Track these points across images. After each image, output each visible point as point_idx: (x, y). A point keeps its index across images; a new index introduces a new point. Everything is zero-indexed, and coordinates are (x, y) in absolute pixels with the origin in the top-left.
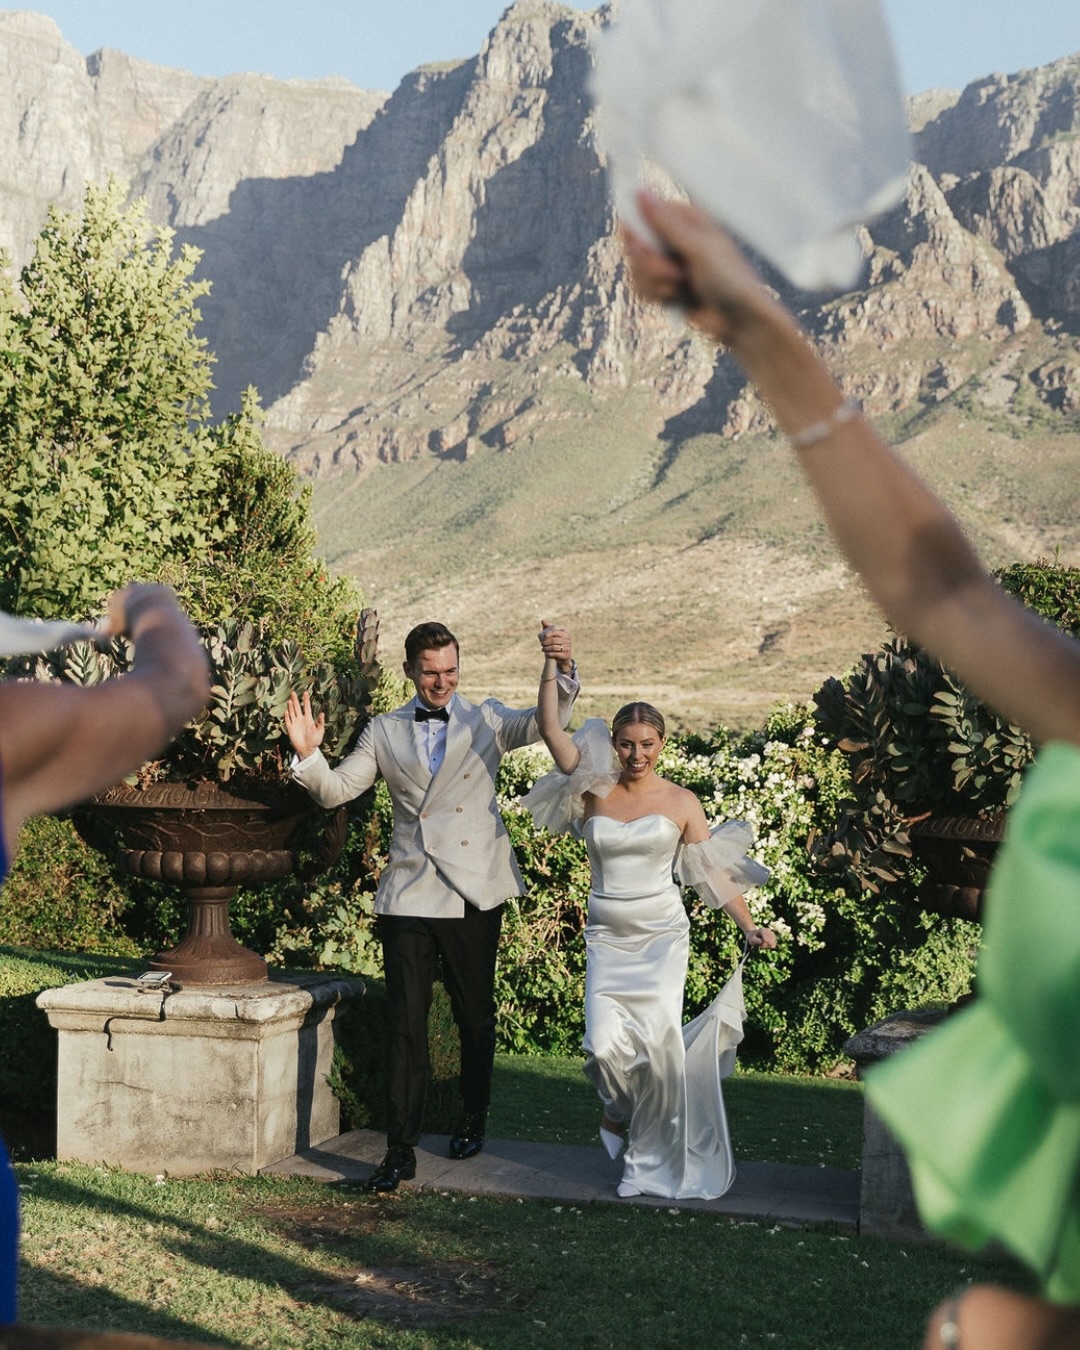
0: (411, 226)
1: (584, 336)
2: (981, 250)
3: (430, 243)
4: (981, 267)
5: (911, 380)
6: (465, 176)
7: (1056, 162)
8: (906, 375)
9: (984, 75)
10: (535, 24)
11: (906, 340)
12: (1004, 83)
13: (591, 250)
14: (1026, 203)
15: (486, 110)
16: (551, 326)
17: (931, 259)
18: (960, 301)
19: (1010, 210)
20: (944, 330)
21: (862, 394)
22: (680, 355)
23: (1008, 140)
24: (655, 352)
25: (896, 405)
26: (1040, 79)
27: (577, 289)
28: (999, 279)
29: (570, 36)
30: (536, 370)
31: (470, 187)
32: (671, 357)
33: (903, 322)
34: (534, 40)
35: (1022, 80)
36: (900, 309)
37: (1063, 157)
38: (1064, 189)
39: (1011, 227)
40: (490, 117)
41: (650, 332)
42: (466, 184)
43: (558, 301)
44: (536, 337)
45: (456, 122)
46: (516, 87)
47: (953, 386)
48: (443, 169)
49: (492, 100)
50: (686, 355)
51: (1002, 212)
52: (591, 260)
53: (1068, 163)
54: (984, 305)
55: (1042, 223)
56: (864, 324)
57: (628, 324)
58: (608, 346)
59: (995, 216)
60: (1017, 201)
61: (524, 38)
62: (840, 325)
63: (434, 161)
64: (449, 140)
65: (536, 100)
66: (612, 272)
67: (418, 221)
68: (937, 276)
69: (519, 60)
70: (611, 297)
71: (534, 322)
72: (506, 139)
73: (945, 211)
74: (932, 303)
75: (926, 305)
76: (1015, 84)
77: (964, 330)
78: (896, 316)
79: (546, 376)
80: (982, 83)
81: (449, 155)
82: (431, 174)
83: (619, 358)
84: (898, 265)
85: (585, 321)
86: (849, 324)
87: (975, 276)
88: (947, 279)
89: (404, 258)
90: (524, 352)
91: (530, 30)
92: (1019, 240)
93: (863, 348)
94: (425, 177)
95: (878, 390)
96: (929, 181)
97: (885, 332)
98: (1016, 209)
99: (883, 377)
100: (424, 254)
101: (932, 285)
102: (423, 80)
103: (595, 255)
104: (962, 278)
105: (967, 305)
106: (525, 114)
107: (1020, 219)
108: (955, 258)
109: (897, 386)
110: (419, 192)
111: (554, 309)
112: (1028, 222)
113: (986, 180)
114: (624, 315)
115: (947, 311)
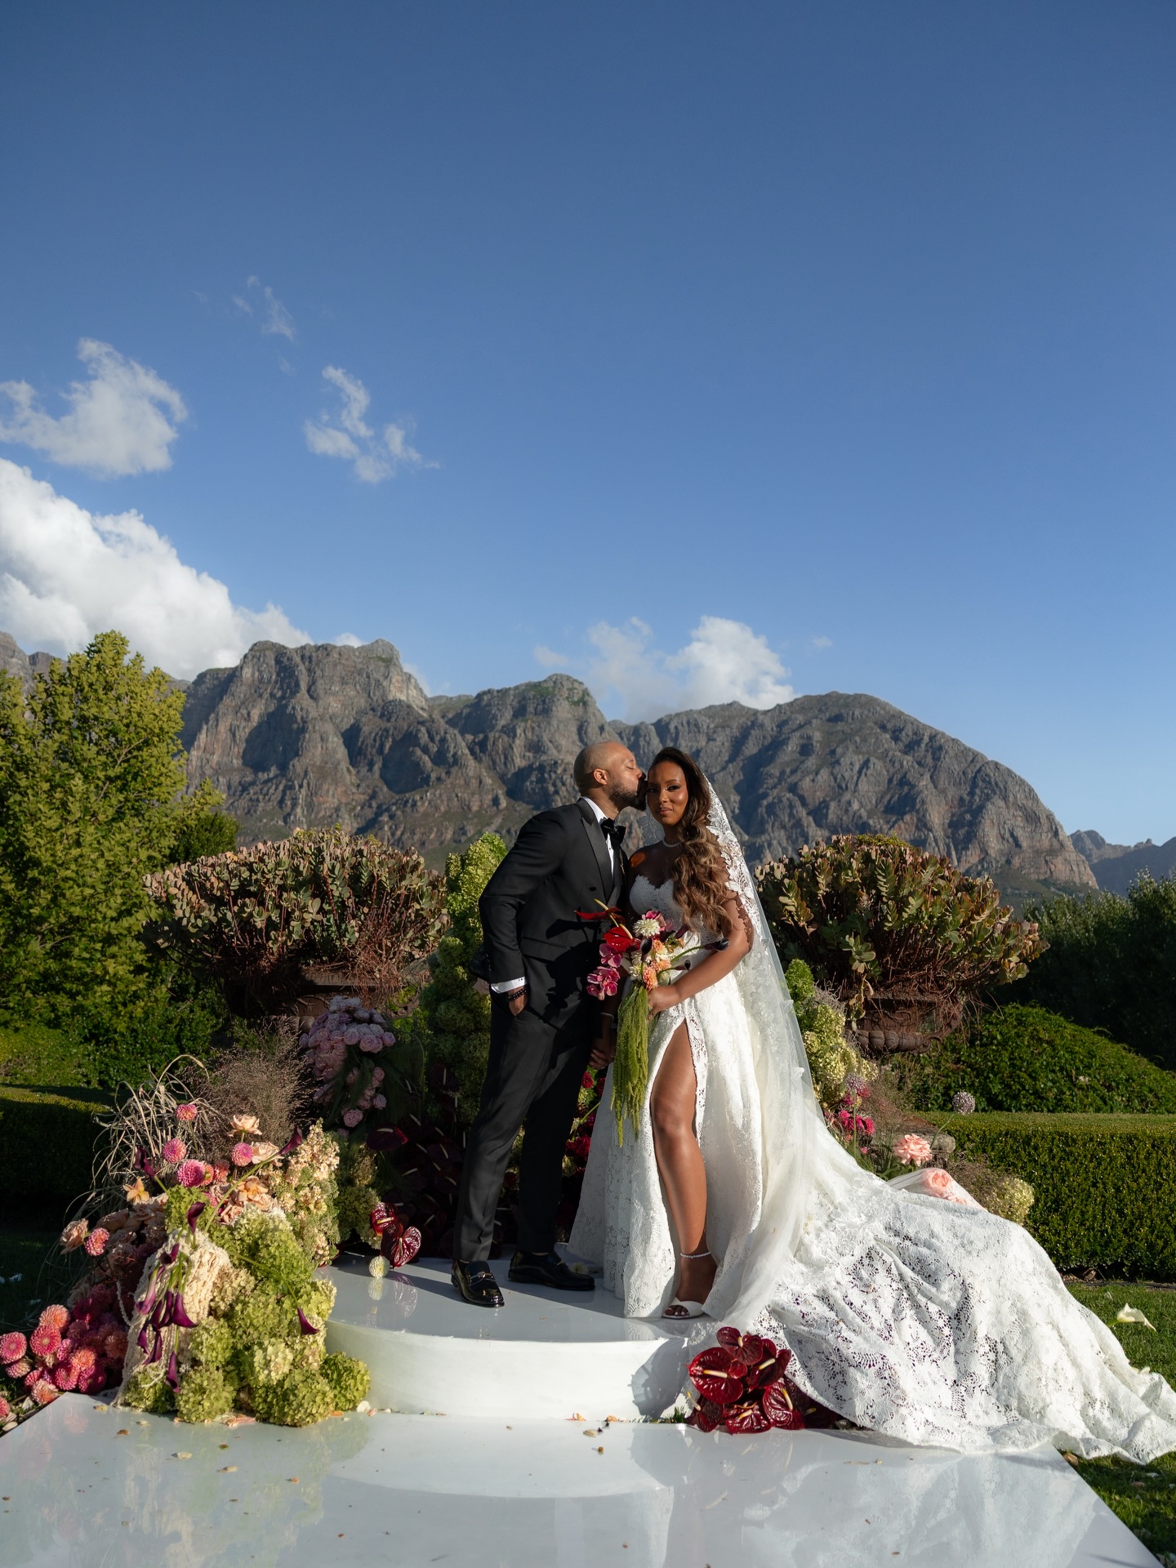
0: (199, 747)
1: (286, 805)
2: (483, 770)
3: (208, 756)
4: (483, 778)
5: (449, 831)
6: (228, 724)
7: (519, 731)
8: (447, 829)
9: (486, 689)
10: (267, 653)
11: (446, 812)
12: (495, 694)
13: (291, 763)
14: (504, 749)
15: (240, 693)
16: (269, 800)
17: (460, 774)
18: (473, 794)
19: (497, 752)
20: (465, 808)
21: (425, 837)
22: (335, 816)
23: (496, 720)
24: (322, 813)
25: (442, 843)
26: (512, 692)
27: (284, 782)
28: (491, 785)
29: (285, 660)
30: (261, 821)
31: (230, 730)
32: (330, 816)
33: (445, 803)
34: (266, 660)
35: (503, 693)
36: (444, 797)
37: (522, 729)
38: (522, 743)
39: (498, 760)
40: (242, 696)
41: (320, 804)
42: (228, 728)
43: (274, 787)
44: (262, 804)
45: (225, 697)
46: (256, 683)
47: (469, 835)
48: (217, 720)
49: (244, 688)
50: (338, 816)
51: (494, 753)
52: (291, 767)
53: (524, 731)
54: (485, 797)
55: (513, 760)
56: (426, 804)
57: (309, 799)
58: (299, 810)
59: (490, 755)
60: (501, 748)
61: (262, 660)
62: (414, 805)
63: (212, 716)
64: (221, 706)
65: (266, 690)
66: (302, 774)
67: (202, 745)
68: (462, 782)
69: (258, 670)
70: (301, 786)
71: (261, 797)
72: (250, 707)
73: (467, 751)
74: (460, 795)
75: (457, 796)
76: (500, 694)
77: (475, 808)
78: (442, 801)
79: (266, 824)
80: (484, 693)
81: (220, 714)
82: (211, 722)
83: (304, 816)
84: (443, 775)
85: (287, 798)
86: (419, 803)
87: (480, 782)
88: (467, 784)
89: (194, 763)
90: (255, 811)
91: (265, 655)
92: (503, 766)
93: (426, 815)
94: (207, 723)
95: (432, 836)
96: (459, 738)
97: (437, 808)
98: (500, 752)
99: (435, 830)
100: (204, 761)
101: (460, 786)
102: (208, 676)
103: (293, 766)
104: (474, 783)
105: (477, 796)
106: (261, 696)
107: (502, 757)
108: (471, 773)
109: (442, 834)
110: (204, 731)
111: (271, 791)
112: (506, 758)
113: (486, 738)
114: (307, 795)
115: (467, 799)
